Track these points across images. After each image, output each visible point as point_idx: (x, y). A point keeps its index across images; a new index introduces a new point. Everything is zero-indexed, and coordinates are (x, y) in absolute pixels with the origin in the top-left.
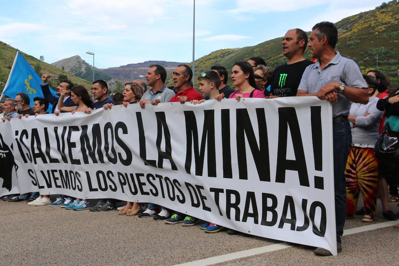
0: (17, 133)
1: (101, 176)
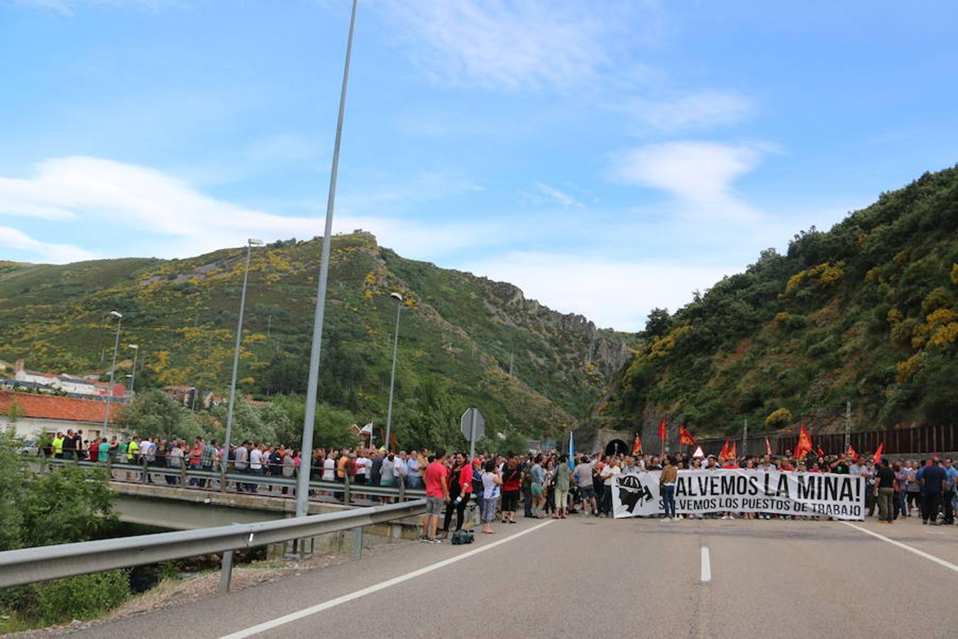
1: (729, 501)
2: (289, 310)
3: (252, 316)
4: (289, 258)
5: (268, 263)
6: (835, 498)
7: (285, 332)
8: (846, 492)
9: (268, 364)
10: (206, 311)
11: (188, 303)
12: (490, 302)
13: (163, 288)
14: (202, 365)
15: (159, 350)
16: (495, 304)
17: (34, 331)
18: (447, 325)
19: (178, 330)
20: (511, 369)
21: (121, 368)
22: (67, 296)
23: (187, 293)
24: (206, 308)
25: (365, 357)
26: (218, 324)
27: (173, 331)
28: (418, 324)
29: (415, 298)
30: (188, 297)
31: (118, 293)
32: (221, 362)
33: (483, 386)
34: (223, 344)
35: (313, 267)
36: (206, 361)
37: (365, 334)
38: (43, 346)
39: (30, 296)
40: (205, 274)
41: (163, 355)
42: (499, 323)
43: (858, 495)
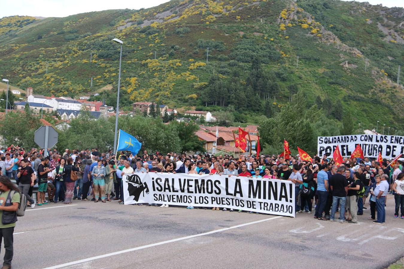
0: (153, 179)
1: (201, 198)
2: (222, 43)
3: (196, 49)
5: (207, 8)
6: (276, 198)
7: (220, 60)
8: (283, 194)
9: (206, 83)
10: (163, 46)
11: (150, 42)
12: (383, 25)
13: (133, 31)
14: (160, 86)
15: (130, 77)
16: (388, 26)
17: (46, 66)
18: (345, 47)
19: (143, 62)
20: (398, 78)
21: (105, 91)
22: (68, 40)
23: (150, 34)
24: (163, 44)
25: (279, 75)
26: (171, 56)
27: (140, 62)
28: (321, 47)
29: (319, 27)
30: (150, 37)
31: (101, 36)
32: (173, 84)
33: (374, 94)
34: (175, 70)
35: (241, 8)
36: (163, 83)
37: (279, 58)
38: (52, 77)
39: (43, 41)
40: (163, 19)
41: (133, 80)
42: (390, 42)
43: (291, 197)
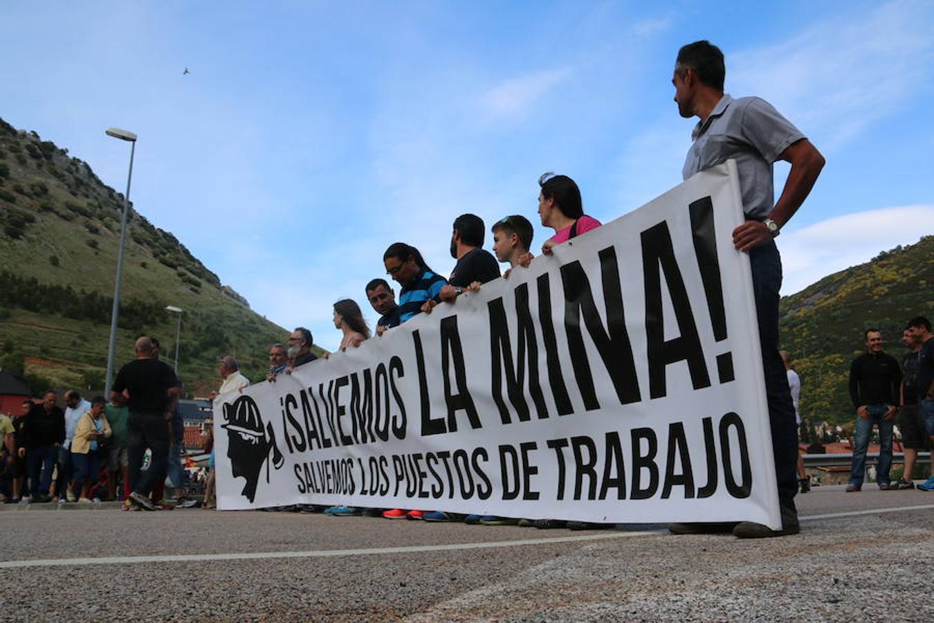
4: (895, 267)
5: (874, 277)
10: (814, 339)
14: (814, 395)
23: (795, 326)
24: (814, 337)
26: (828, 351)
30: (794, 330)
32: (833, 389)
34: (835, 370)
35: (924, 270)
36: (818, 390)
40: (813, 304)
